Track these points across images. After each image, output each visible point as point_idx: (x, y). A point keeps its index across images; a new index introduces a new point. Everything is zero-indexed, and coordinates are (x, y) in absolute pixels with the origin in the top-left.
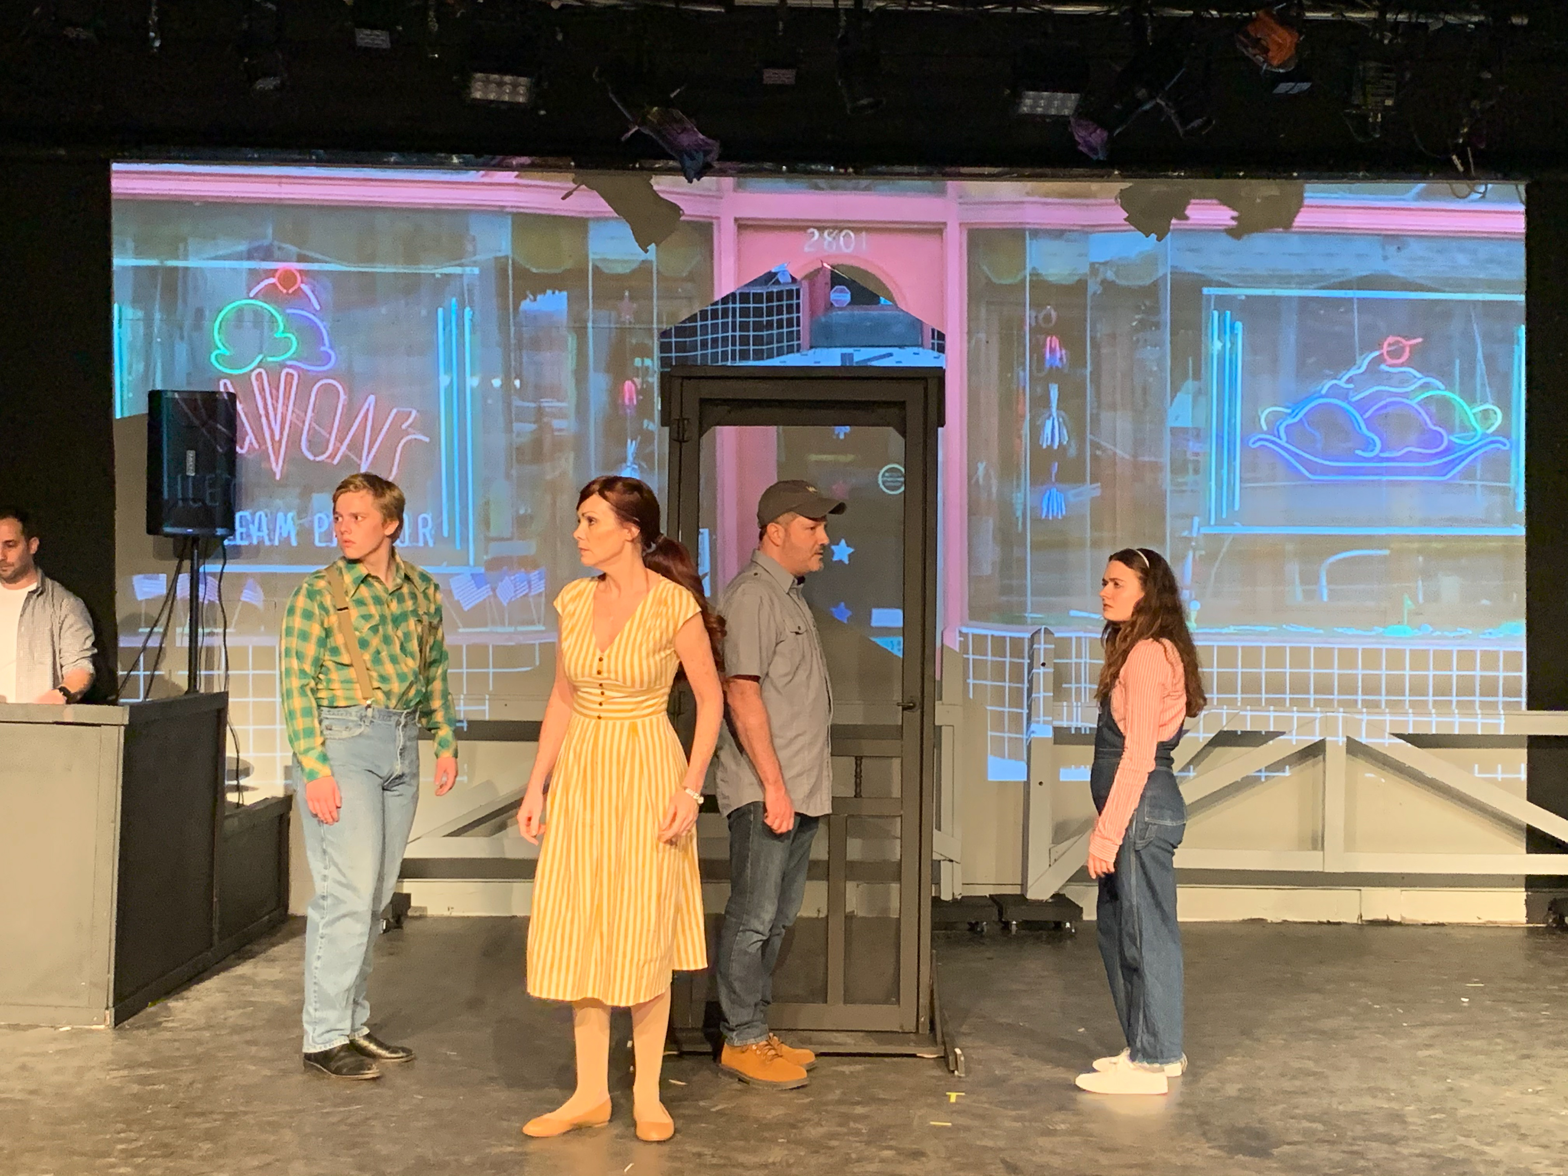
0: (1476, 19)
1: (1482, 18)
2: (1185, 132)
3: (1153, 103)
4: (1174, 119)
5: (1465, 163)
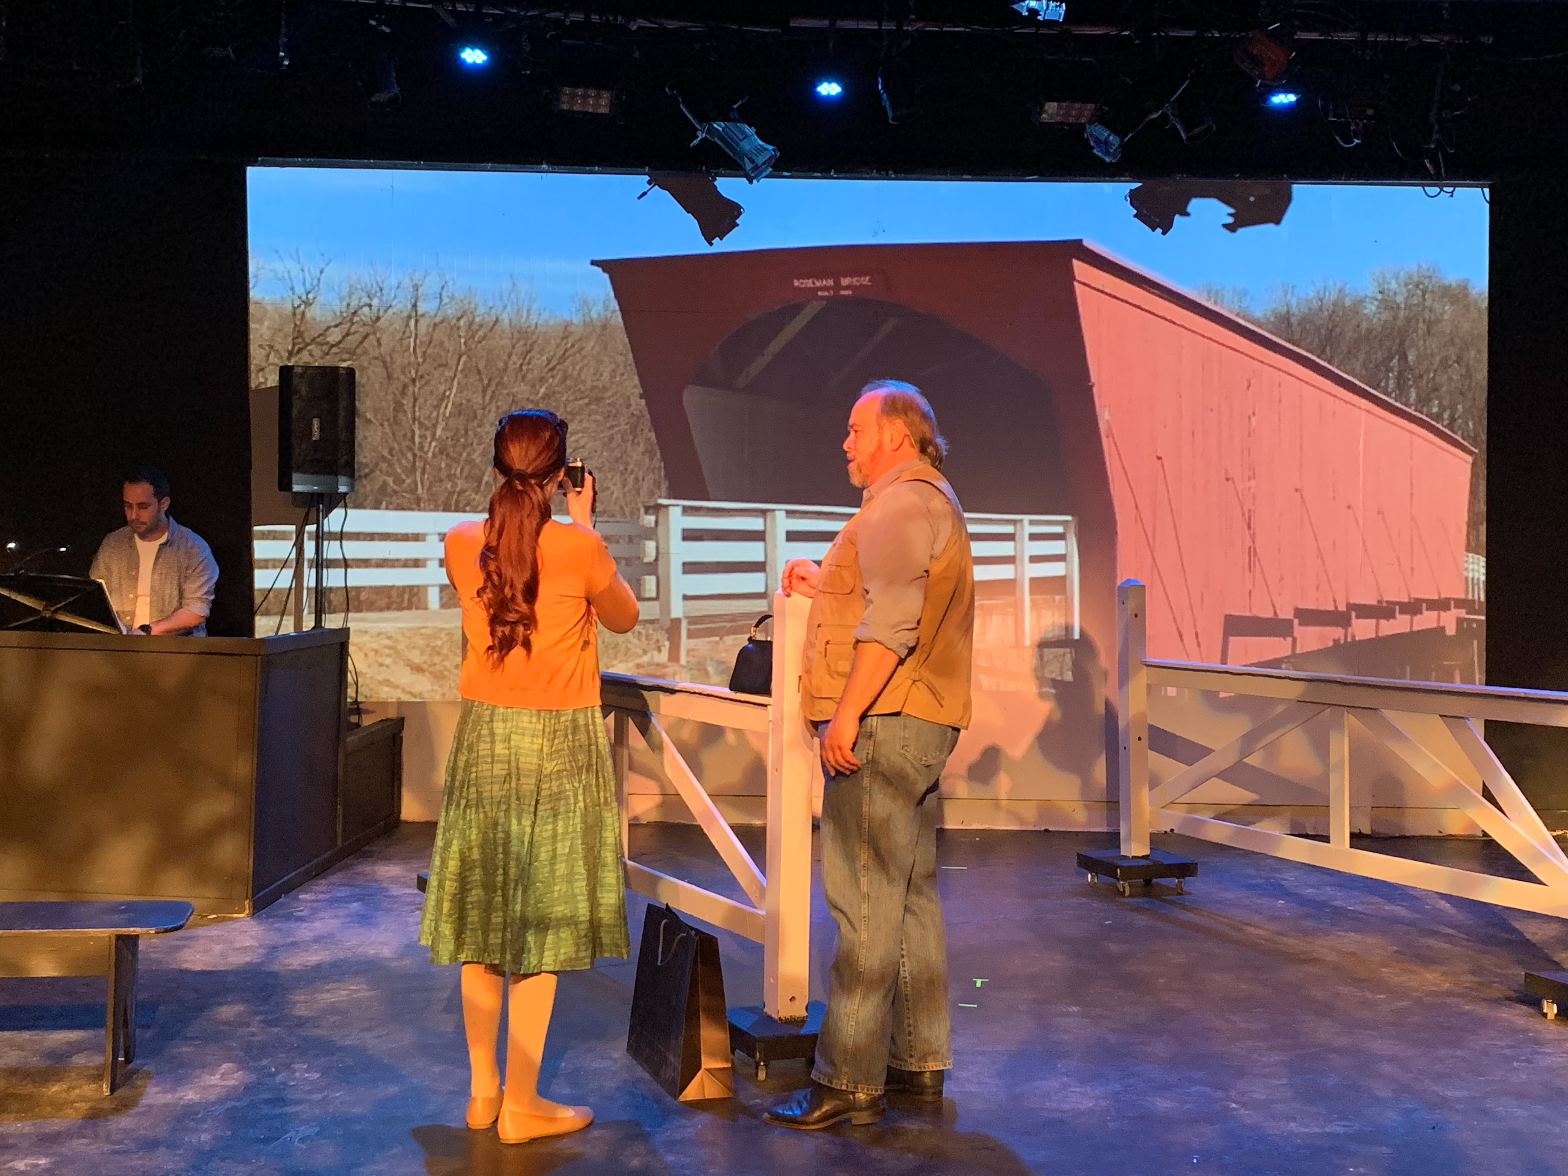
2: (1188, 138)
3: (1160, 112)
4: (1178, 126)
5: (1436, 166)
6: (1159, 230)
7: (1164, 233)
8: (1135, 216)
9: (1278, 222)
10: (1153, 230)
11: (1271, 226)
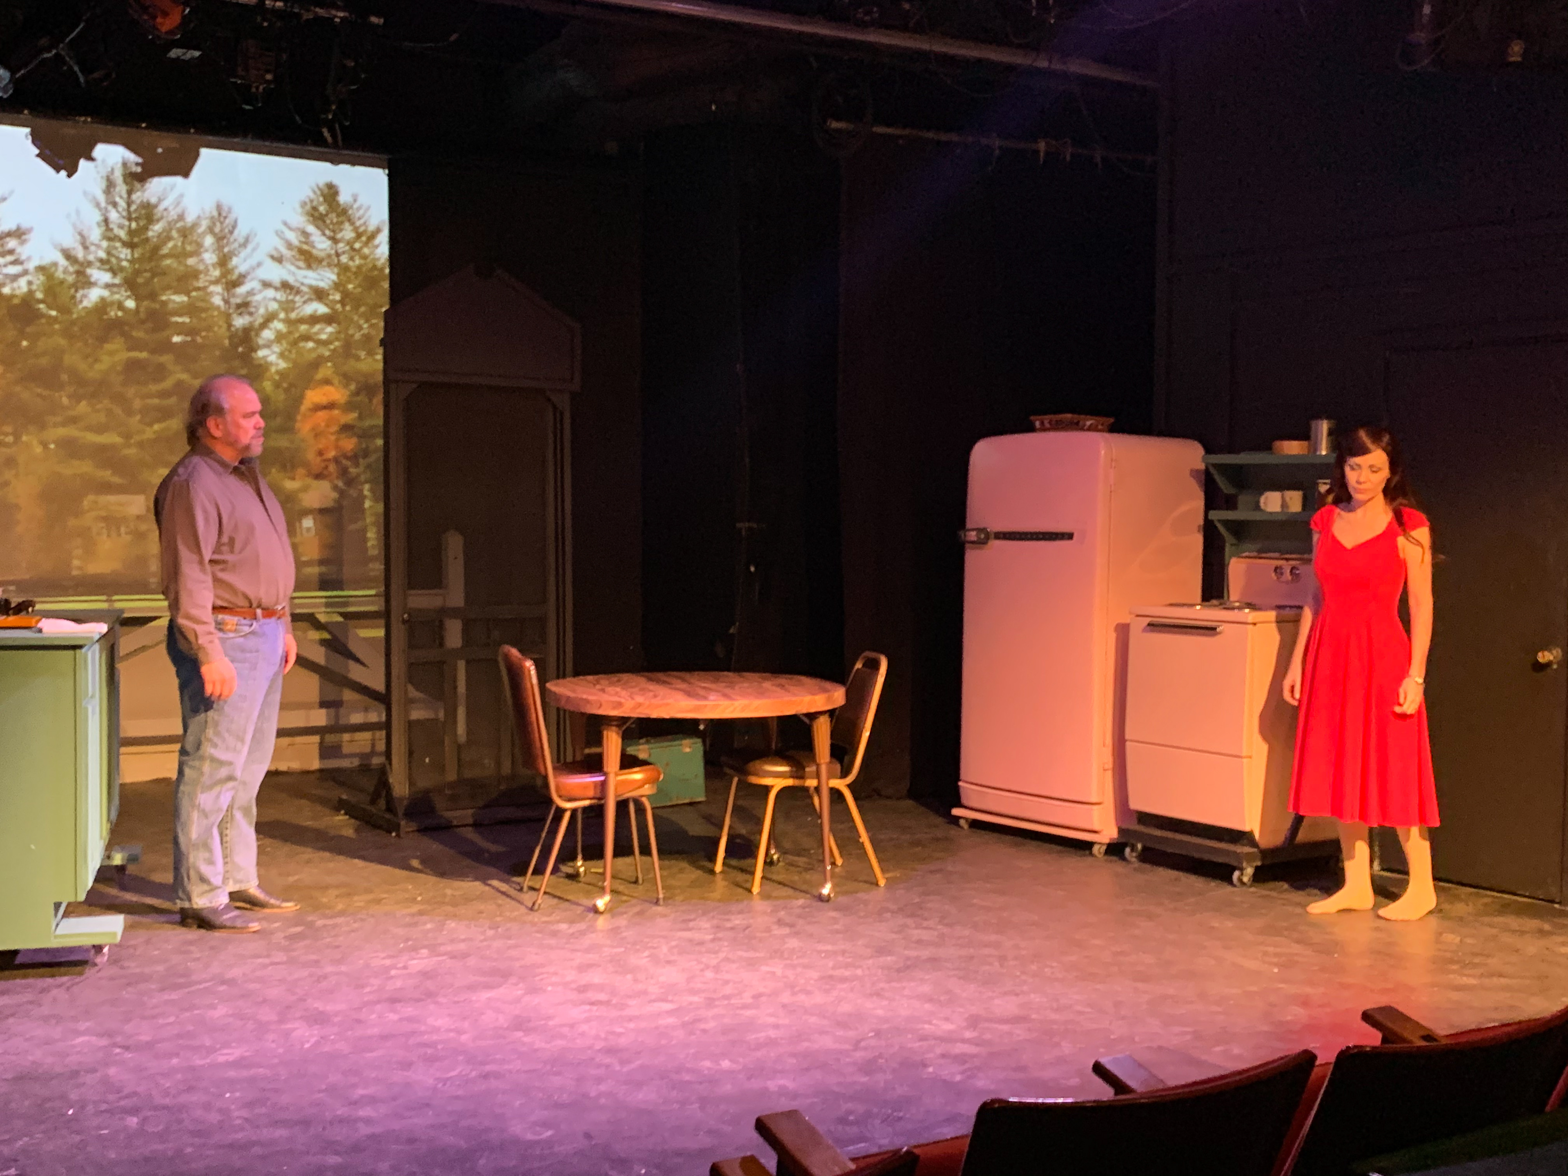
0: (341, 14)
1: (347, 14)
2: (87, 82)
3: (54, 52)
4: (76, 68)
5: (334, 136)
6: (63, 173)
7: (69, 176)
8: (38, 155)
9: (186, 174)
10: (58, 171)
11: (178, 180)
